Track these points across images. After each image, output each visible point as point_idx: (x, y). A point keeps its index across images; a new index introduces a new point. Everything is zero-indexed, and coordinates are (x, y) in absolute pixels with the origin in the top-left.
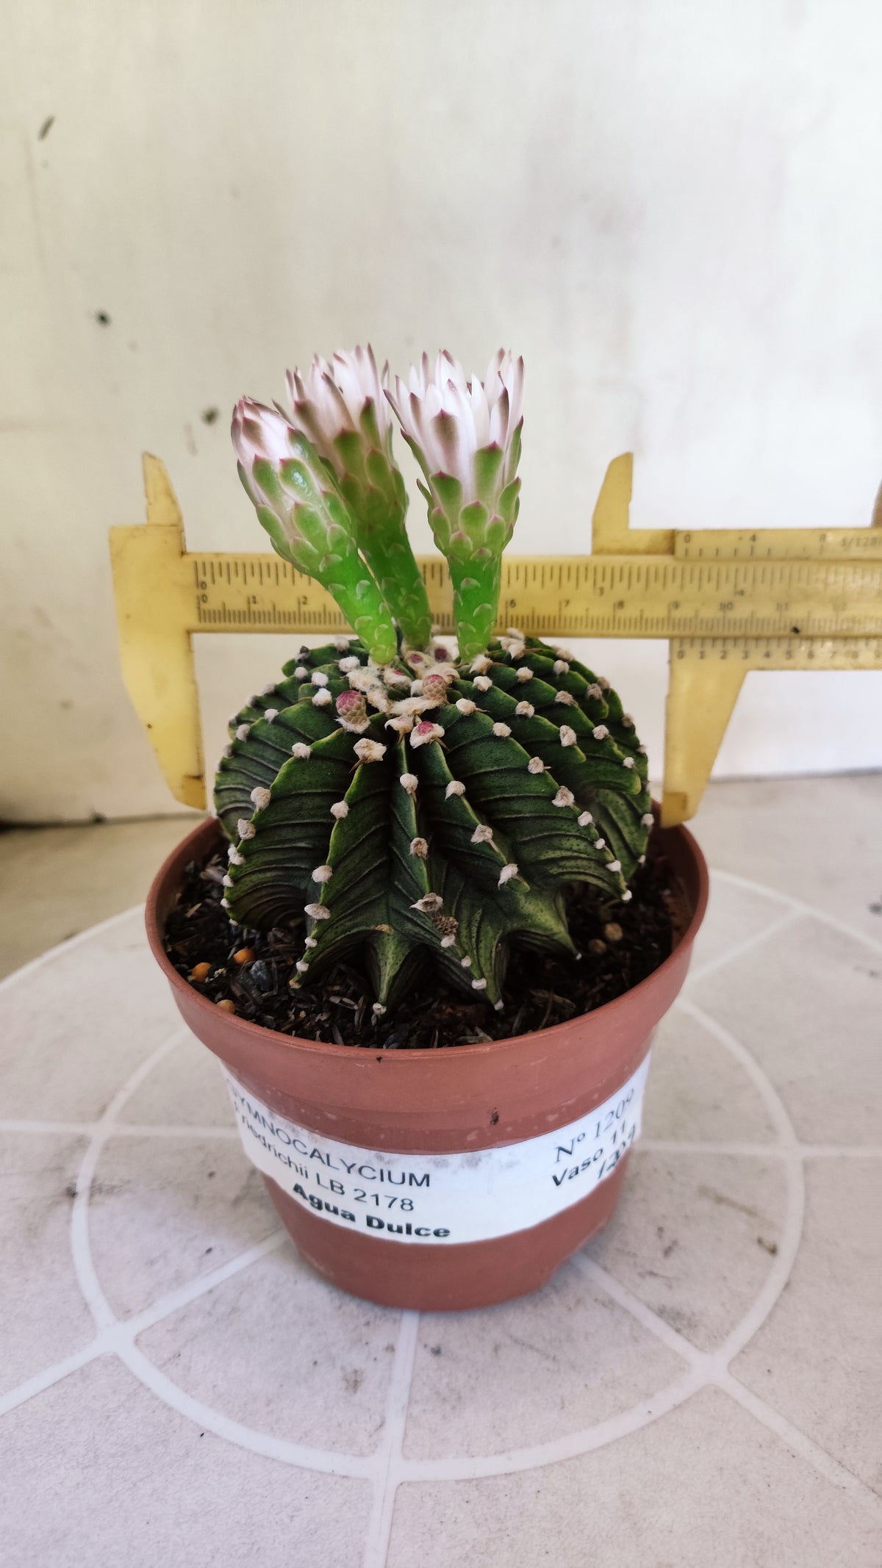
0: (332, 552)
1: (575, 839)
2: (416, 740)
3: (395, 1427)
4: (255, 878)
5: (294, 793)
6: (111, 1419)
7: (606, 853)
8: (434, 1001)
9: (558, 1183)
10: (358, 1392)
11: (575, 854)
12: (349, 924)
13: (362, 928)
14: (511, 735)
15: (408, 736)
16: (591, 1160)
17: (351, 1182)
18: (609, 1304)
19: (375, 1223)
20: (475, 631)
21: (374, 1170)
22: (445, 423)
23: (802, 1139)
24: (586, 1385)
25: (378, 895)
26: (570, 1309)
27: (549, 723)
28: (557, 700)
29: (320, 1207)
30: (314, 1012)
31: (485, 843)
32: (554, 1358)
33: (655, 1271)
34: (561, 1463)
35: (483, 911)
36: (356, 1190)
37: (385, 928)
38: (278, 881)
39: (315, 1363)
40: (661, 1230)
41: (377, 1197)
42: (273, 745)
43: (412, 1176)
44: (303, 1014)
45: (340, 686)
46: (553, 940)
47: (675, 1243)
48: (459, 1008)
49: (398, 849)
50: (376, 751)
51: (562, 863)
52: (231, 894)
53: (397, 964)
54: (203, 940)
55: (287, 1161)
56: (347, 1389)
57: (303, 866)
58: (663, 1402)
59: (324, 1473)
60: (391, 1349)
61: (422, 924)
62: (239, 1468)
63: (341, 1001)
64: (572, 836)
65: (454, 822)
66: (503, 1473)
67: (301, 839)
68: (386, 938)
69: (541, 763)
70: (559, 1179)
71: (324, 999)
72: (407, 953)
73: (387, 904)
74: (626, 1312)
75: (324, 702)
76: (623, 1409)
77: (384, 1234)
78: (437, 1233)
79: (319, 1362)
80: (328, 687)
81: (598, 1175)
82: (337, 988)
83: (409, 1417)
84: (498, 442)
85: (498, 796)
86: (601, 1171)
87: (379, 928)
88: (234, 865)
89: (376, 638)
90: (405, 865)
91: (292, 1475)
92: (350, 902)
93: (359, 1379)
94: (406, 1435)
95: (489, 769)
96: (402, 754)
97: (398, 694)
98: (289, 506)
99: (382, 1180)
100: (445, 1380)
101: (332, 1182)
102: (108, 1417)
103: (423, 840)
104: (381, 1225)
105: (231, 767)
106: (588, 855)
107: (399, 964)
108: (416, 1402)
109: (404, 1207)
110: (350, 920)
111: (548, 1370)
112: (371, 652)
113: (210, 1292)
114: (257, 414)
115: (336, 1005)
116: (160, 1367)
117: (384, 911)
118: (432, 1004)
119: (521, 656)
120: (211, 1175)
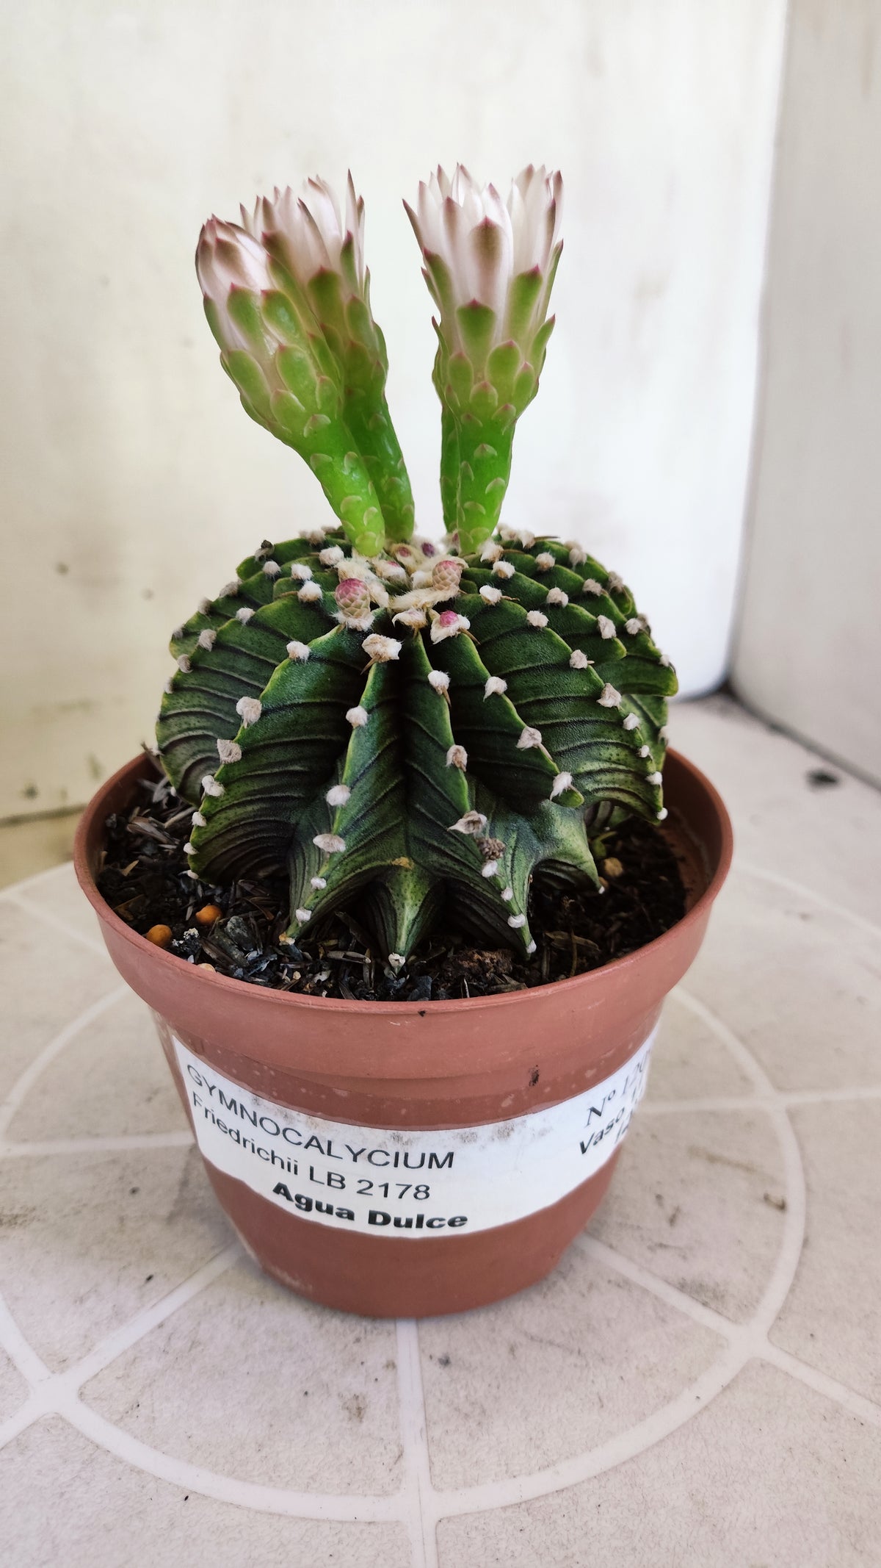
0: (320, 412)
1: (614, 748)
2: (438, 634)
3: (416, 1455)
4: (231, 814)
5: (289, 702)
6: (67, 1496)
7: (649, 763)
8: (449, 950)
9: (584, 1150)
10: (364, 1420)
11: (614, 766)
12: (361, 859)
13: (375, 864)
14: (549, 625)
15: (426, 631)
16: (614, 1121)
17: (355, 1172)
18: (623, 1284)
19: (380, 1219)
20: (484, 512)
21: (387, 1154)
22: (487, 234)
23: (780, 1088)
24: (622, 1378)
25: (396, 822)
26: (583, 1296)
27: (586, 613)
28: (585, 589)
29: (308, 1208)
30: (309, 972)
31: (534, 751)
32: (579, 1352)
33: (664, 1242)
34: (615, 1469)
35: (518, 835)
36: (360, 1182)
37: (404, 861)
38: (261, 816)
39: (306, 1393)
40: (659, 1197)
41: (386, 1186)
42: (247, 652)
43: (433, 1156)
44: (297, 976)
45: (329, 577)
46: (580, 870)
47: (678, 1209)
48: (487, 954)
49: (420, 765)
50: (391, 648)
51: (598, 778)
52: (199, 836)
53: (416, 905)
54: (148, 902)
55: (270, 1157)
56: (350, 1419)
57: (296, 795)
58: (710, 1384)
59: (346, 1522)
60: (391, 1365)
61: (451, 853)
62: (240, 1532)
63: (345, 956)
64: (612, 744)
65: (489, 728)
66: (555, 1490)
67: (292, 761)
68: (403, 873)
69: (584, 657)
70: (585, 1146)
71: (321, 955)
72: (426, 892)
73: (406, 833)
74: (645, 1291)
75: (314, 596)
76: (668, 1398)
77: (390, 1231)
78: (452, 1223)
79: (310, 1392)
80: (315, 580)
81: (616, 1138)
82: (333, 942)
83: (430, 1441)
84: (540, 267)
85: (532, 699)
86: (619, 1134)
87: (397, 862)
88: (210, 798)
89: (365, 523)
90: (432, 782)
91: (307, 1530)
92: (363, 832)
93: (362, 1406)
94: (431, 1463)
95: (522, 667)
96: (421, 651)
97: (396, 589)
98: (272, 347)
99: (396, 1165)
100: (462, 1393)
101: (329, 1175)
102: (62, 1494)
103: (461, 748)
104: (386, 1220)
105: (185, 686)
106: (627, 766)
107: (419, 905)
108: (435, 1423)
109: (419, 1195)
110: (362, 854)
111: (576, 1366)
112: (357, 541)
113: (161, 1326)
114: (233, 235)
115: (340, 961)
116: (116, 1423)
117: (403, 842)
118: (446, 953)
119: (532, 545)
120: (134, 1191)
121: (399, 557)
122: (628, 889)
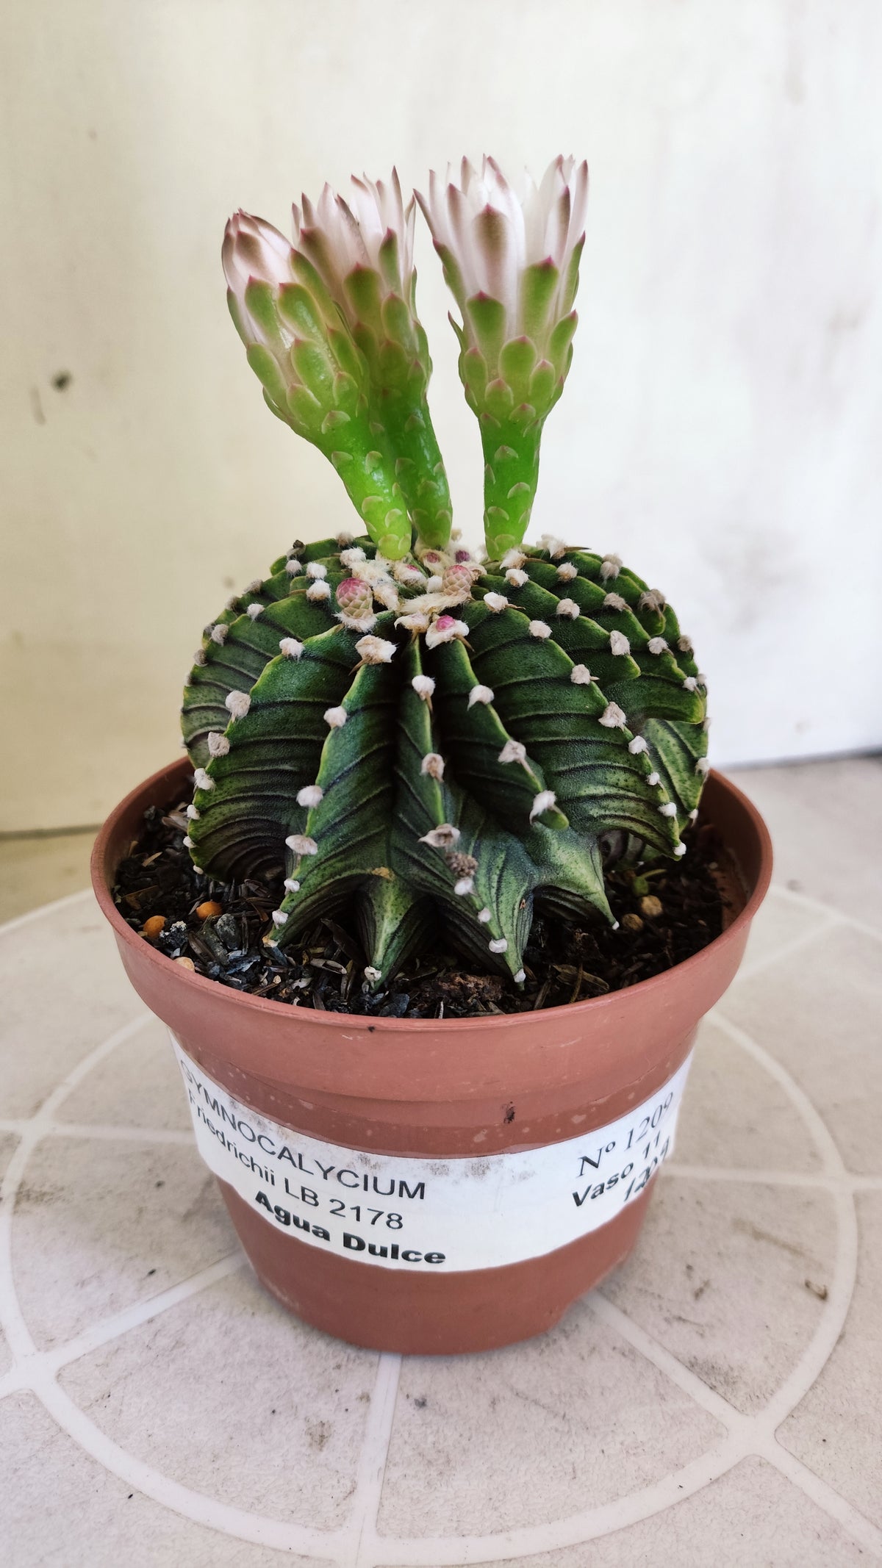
0: (338, 408)
1: (622, 773)
2: (433, 639)
3: (368, 1495)
4: (225, 809)
5: (279, 700)
6: (20, 1473)
7: (660, 792)
8: (440, 971)
9: (579, 1203)
10: (324, 1449)
11: (622, 792)
12: (339, 865)
13: (355, 872)
14: (552, 637)
15: (422, 636)
16: (619, 1177)
17: (327, 1189)
18: (629, 1353)
19: (354, 1243)
20: (508, 519)
21: (356, 1176)
22: (490, 223)
23: (850, 1169)
24: (603, 1452)
25: (377, 830)
26: (583, 1359)
27: (597, 626)
28: (606, 603)
29: (287, 1223)
30: (291, 977)
31: (516, 765)
32: (564, 1416)
33: (684, 1316)
34: (572, 1548)
35: (507, 855)
36: (332, 1201)
37: (384, 872)
38: (254, 814)
39: (274, 1412)
40: (689, 1267)
41: (358, 1209)
42: (256, 648)
43: (403, 1184)
44: (278, 980)
45: (341, 575)
46: (588, 902)
47: (707, 1284)
48: (471, 978)
49: (405, 773)
50: (384, 650)
51: (604, 803)
52: (196, 829)
53: (397, 919)
54: (161, 893)
55: (250, 1164)
56: (311, 1445)
57: (286, 795)
58: (698, 1473)
59: (280, 1551)
60: (366, 1398)
61: (431, 867)
62: (173, 1541)
63: (325, 965)
64: (619, 768)
65: (477, 740)
66: (502, 1559)
67: (284, 760)
68: (385, 885)
69: (587, 672)
70: (581, 1198)
71: (304, 962)
72: (409, 906)
73: (388, 843)
74: (651, 1364)
75: (321, 594)
76: (648, 1481)
77: (364, 1257)
78: (429, 1258)
79: (278, 1411)
80: (326, 580)
81: (626, 1196)
82: (319, 950)
83: (386, 1482)
84: (554, 259)
85: (531, 713)
86: (629, 1192)
87: (377, 871)
88: (202, 791)
89: (387, 525)
90: (414, 791)
91: (239, 1552)
92: (342, 837)
93: (326, 1434)
94: (381, 1504)
95: (522, 679)
96: (416, 656)
97: (409, 592)
98: (288, 341)
99: (366, 1188)
100: (431, 1439)
101: (303, 1189)
102: (16, 1470)
103: (439, 758)
104: (361, 1246)
105: (203, 680)
106: (637, 794)
107: (399, 919)
108: (395, 1465)
109: (391, 1224)
110: (341, 861)
111: (557, 1430)
112: (380, 543)
113: (151, 1321)
114: (256, 228)
115: (320, 969)
116: (84, 1410)
117: (384, 851)
118: (436, 973)
119: (561, 556)
120: (159, 1185)
121: (426, 563)
122: (661, 930)
